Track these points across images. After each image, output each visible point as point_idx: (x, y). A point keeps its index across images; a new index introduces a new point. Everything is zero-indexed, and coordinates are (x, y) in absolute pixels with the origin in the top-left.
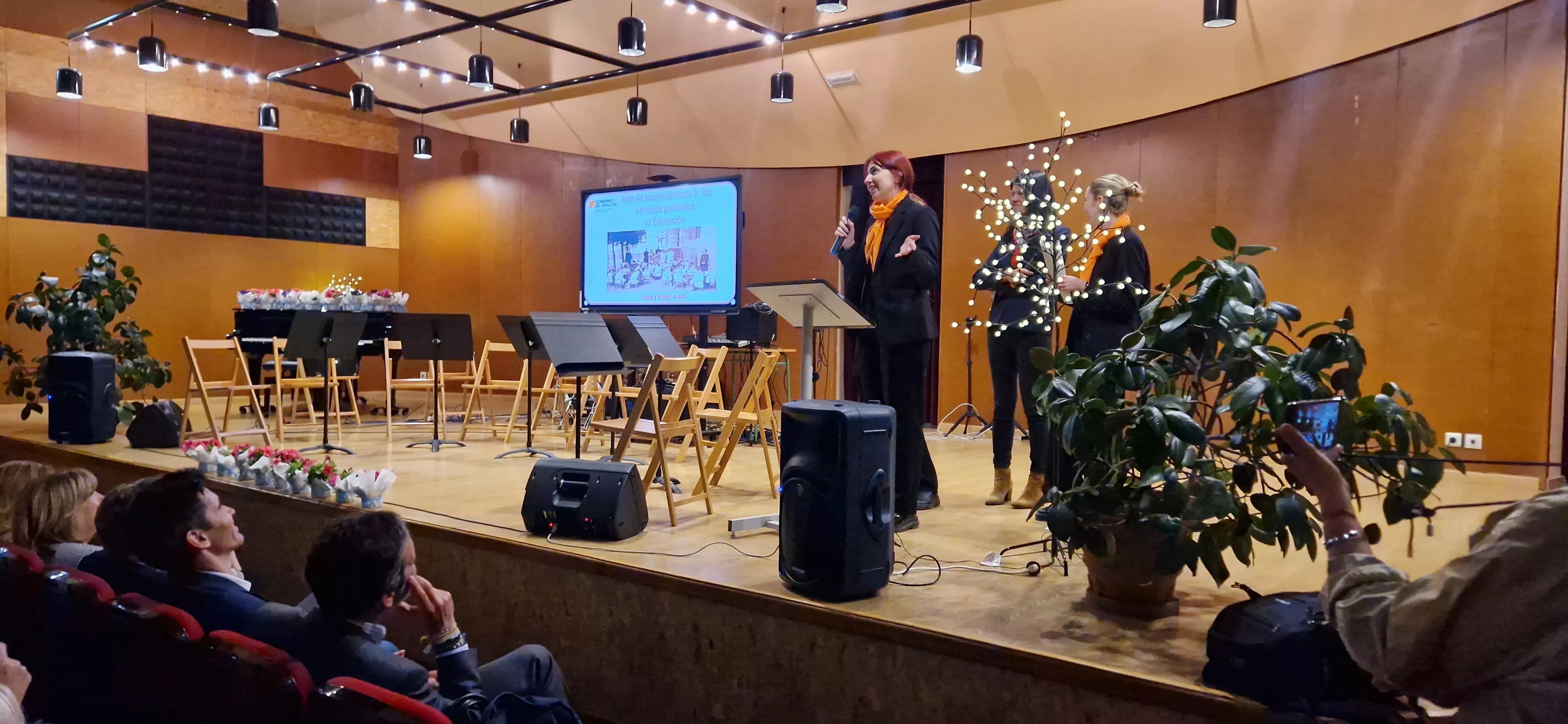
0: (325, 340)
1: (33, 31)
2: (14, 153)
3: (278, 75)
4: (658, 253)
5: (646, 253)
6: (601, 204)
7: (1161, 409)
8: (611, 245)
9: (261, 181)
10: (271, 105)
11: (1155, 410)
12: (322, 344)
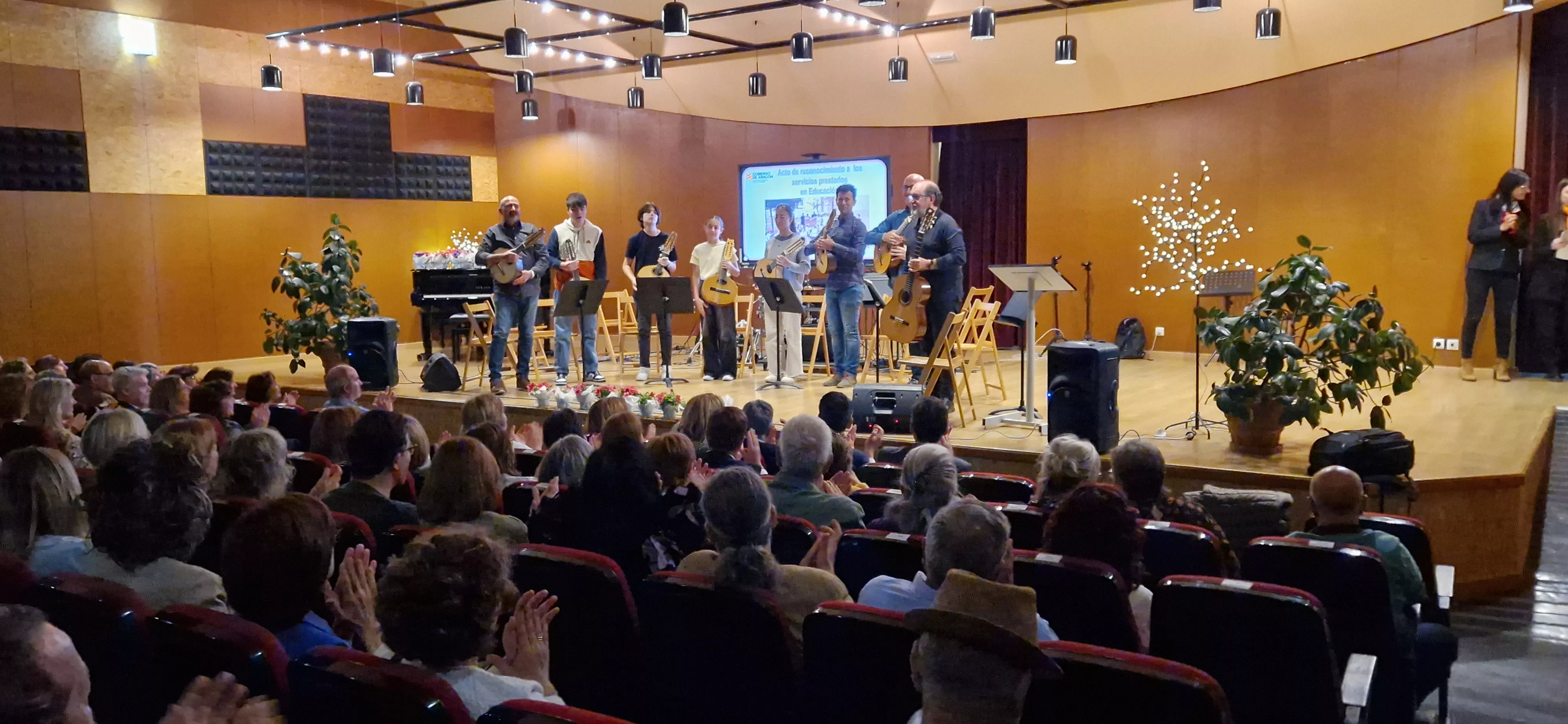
0: (581, 302)
1: (215, 27)
2: (207, 138)
3: (420, 56)
4: (814, 218)
5: (803, 218)
6: (758, 176)
7: (1281, 341)
8: (769, 211)
9: (389, 147)
10: (417, 83)
11: (1278, 342)
12: (579, 305)
